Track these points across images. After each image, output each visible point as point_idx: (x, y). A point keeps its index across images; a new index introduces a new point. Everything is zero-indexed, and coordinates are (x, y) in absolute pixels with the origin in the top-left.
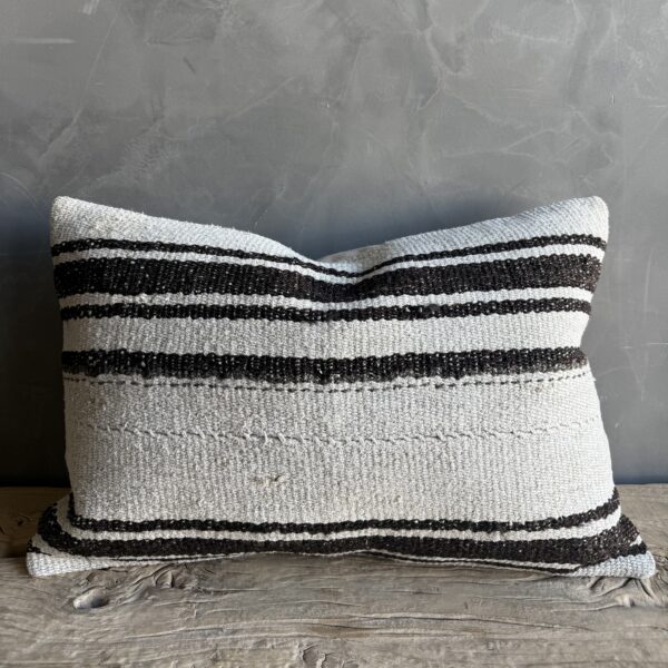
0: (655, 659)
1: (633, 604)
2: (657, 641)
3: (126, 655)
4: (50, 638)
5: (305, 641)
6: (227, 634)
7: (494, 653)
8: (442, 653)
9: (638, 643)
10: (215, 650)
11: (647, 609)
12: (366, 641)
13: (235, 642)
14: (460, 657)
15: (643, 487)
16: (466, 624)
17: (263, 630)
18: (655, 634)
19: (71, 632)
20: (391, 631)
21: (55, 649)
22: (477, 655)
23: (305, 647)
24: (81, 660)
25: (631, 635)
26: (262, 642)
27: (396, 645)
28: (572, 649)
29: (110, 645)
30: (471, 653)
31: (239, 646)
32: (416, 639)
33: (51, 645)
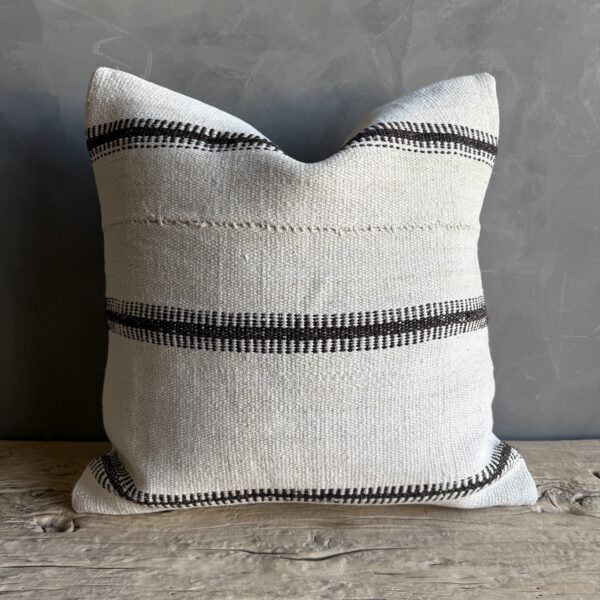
0: (556, 541)
1: (543, 511)
2: (559, 532)
3: (192, 538)
4: (136, 530)
5: (314, 531)
6: (260, 527)
7: (446, 538)
8: (410, 537)
9: (545, 533)
10: (253, 536)
11: (553, 513)
12: (357, 531)
13: (267, 531)
14: (422, 540)
15: (555, 442)
16: (427, 522)
17: (285, 525)
18: (557, 528)
19: (150, 526)
20: (374, 526)
21: (141, 536)
22: (433, 539)
23: (315, 534)
24: (162, 541)
25: (540, 528)
26: (286, 531)
27: (378, 534)
28: (500, 536)
29: (180, 534)
30: (430, 538)
31: (269, 533)
32: (392, 530)
33: (139, 533)
